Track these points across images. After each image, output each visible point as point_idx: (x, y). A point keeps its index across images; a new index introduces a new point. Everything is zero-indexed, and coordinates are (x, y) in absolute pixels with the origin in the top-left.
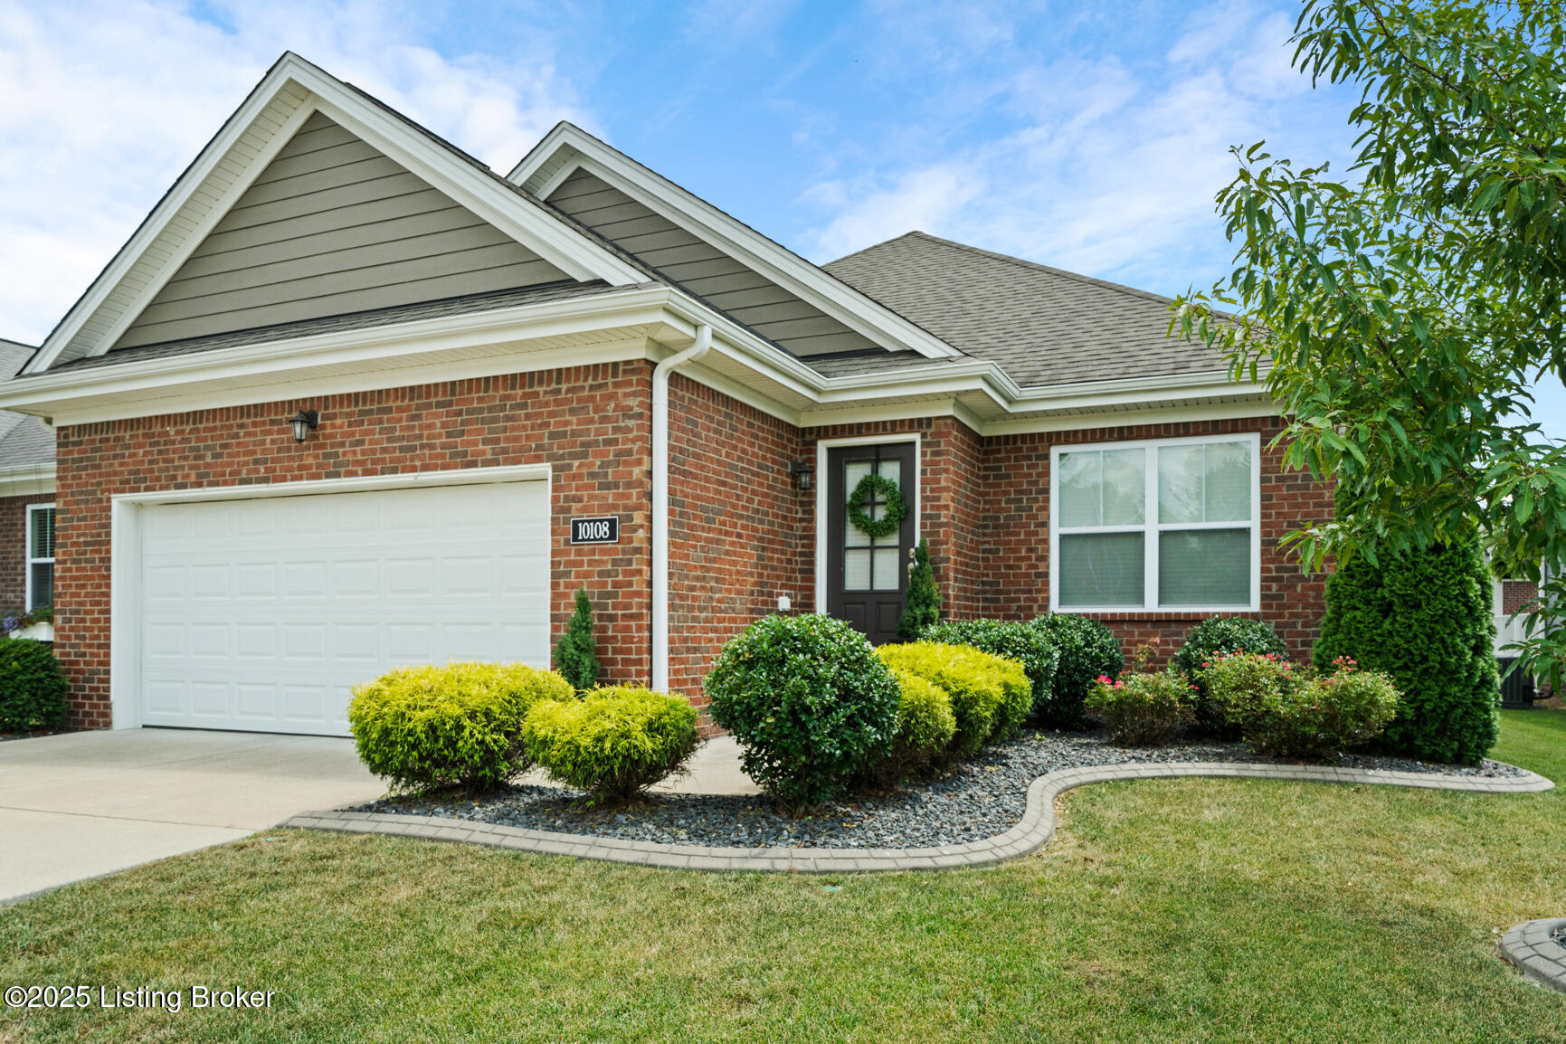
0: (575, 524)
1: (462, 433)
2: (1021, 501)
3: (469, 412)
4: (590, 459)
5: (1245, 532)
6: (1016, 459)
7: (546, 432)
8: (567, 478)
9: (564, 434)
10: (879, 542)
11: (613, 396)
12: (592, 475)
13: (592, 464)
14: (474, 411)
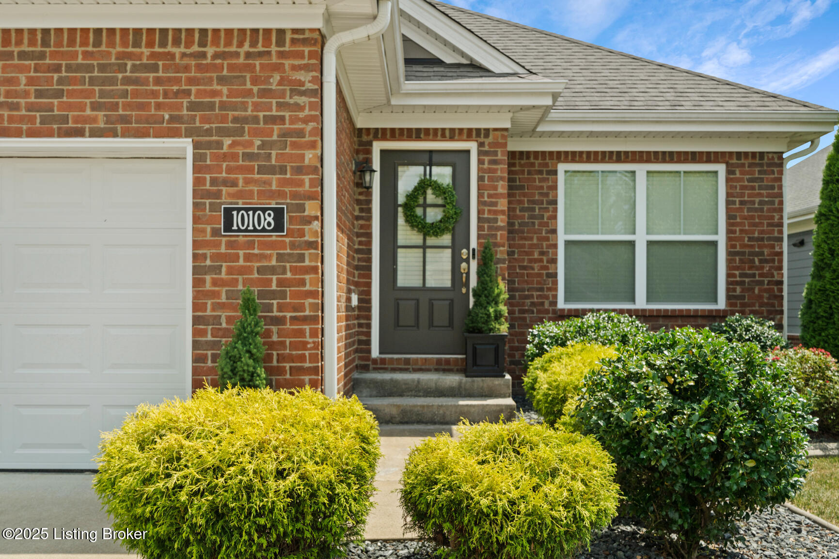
0: (228, 213)
1: (59, 94)
3: (69, 68)
4: (247, 138)
5: (714, 244)
7: (185, 101)
8: (215, 157)
9: (211, 106)
10: (431, 241)
11: (278, 68)
12: (248, 156)
13: (250, 144)
14: (79, 68)
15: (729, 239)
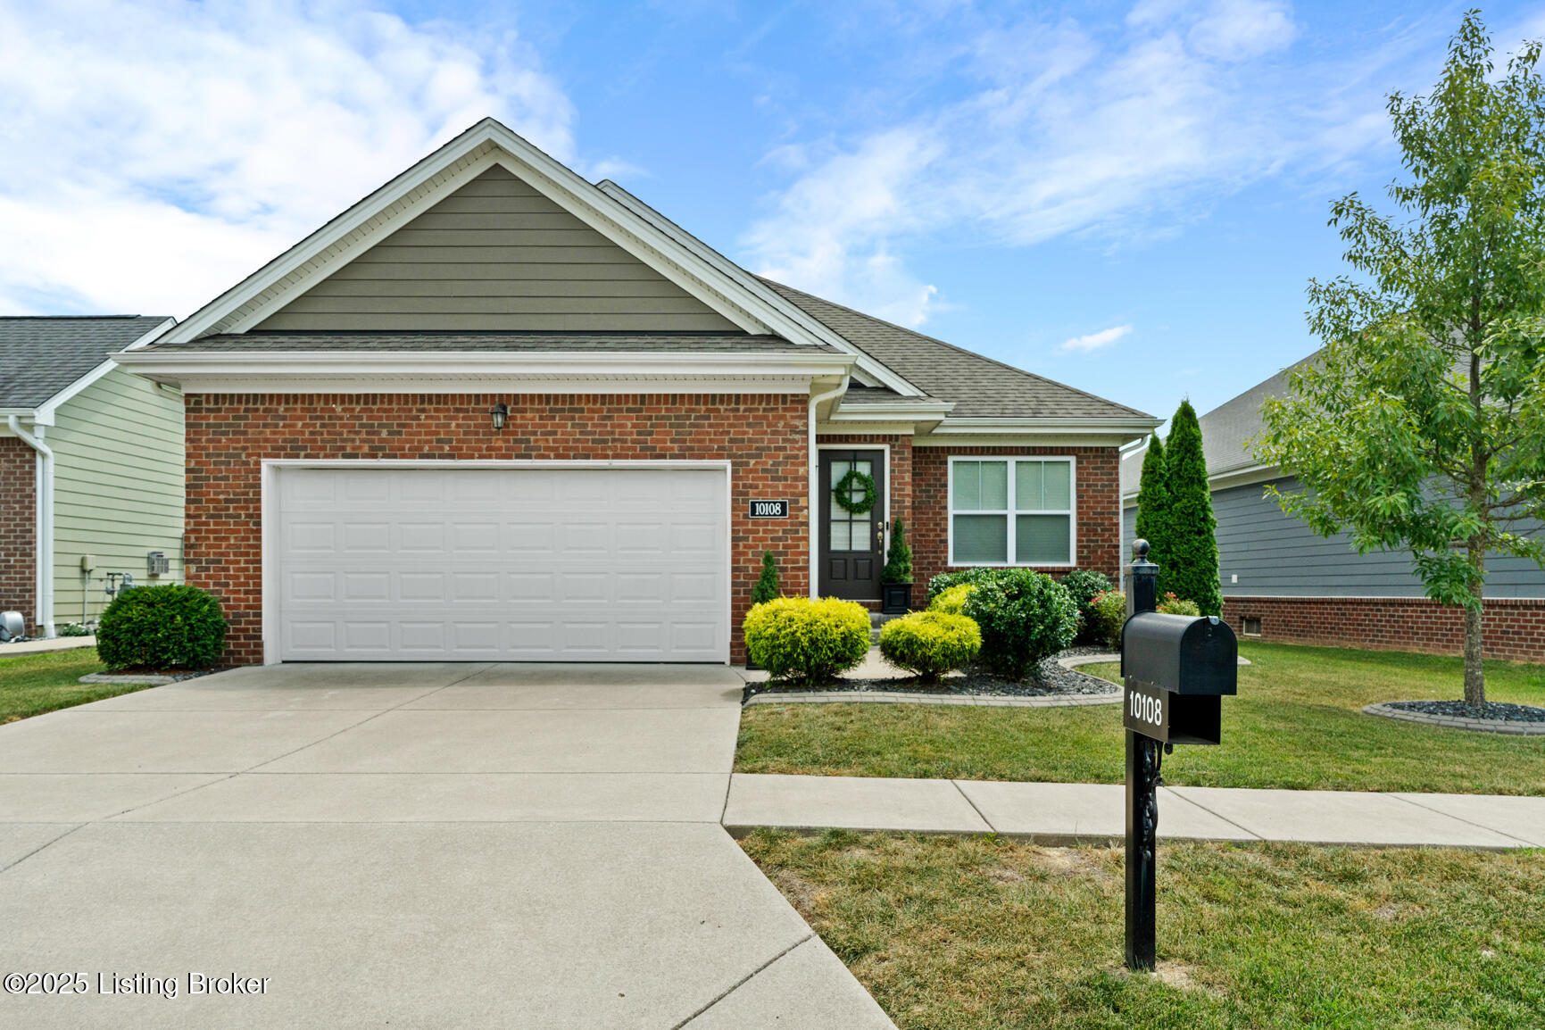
0: (753, 504)
1: (651, 433)
2: (929, 491)
3: (657, 418)
4: (764, 459)
5: (1067, 517)
6: (926, 463)
7: (727, 438)
8: (745, 471)
9: (742, 441)
10: (855, 517)
11: (783, 417)
12: (765, 471)
13: (766, 463)
14: (663, 418)
15: (1078, 513)
